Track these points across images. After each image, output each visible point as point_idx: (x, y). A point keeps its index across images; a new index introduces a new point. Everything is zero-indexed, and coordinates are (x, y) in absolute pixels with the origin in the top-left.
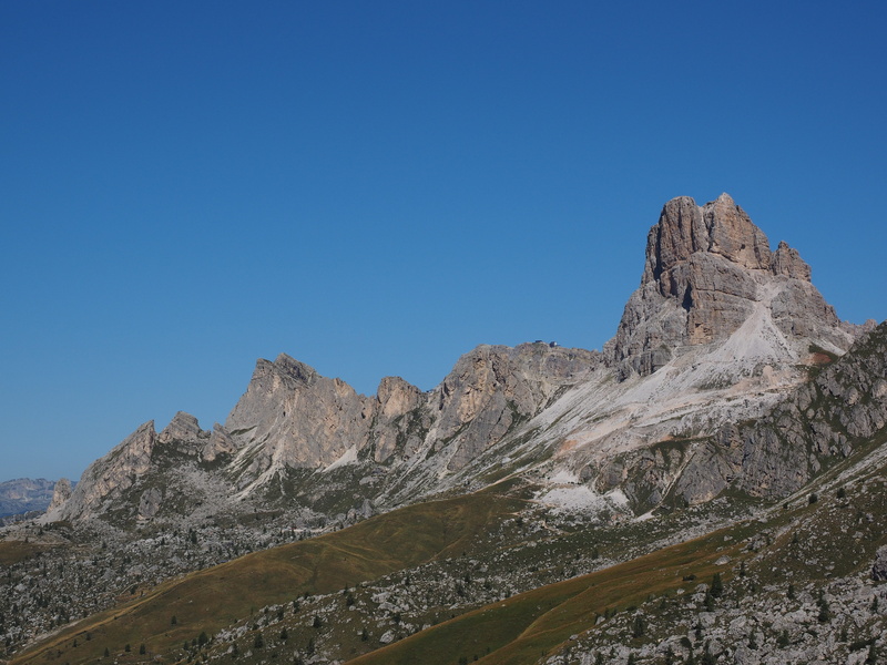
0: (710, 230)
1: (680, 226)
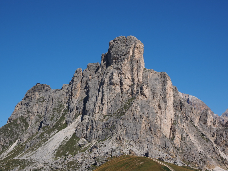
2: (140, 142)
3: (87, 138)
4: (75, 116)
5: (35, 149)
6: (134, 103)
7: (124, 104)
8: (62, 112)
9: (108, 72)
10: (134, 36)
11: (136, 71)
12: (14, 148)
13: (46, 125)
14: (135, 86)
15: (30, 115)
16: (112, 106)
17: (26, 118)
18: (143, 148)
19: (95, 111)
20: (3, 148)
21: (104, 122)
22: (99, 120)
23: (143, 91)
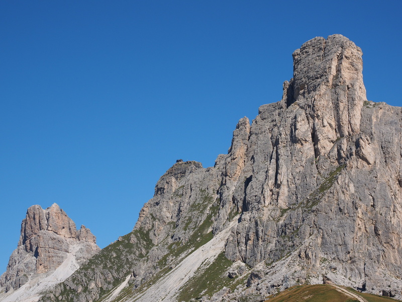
0: (48, 220)
1: (34, 219)
2: (352, 260)
3: (248, 261)
4: (230, 216)
5: (145, 288)
6: (340, 176)
7: (322, 181)
8: (208, 211)
9: (288, 116)
10: (341, 35)
11: (344, 108)
12: (120, 293)
13: (176, 239)
14: (345, 141)
15: (157, 223)
16: (296, 187)
17: (149, 230)
18: (360, 273)
19: (262, 201)
20: (100, 294)
21: (281, 222)
22: (271, 219)
23: (360, 150)
